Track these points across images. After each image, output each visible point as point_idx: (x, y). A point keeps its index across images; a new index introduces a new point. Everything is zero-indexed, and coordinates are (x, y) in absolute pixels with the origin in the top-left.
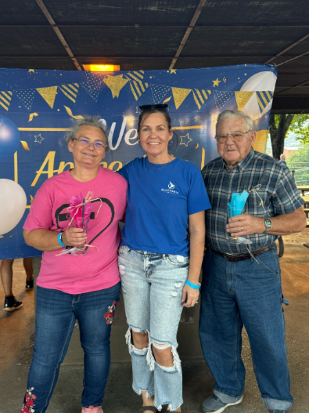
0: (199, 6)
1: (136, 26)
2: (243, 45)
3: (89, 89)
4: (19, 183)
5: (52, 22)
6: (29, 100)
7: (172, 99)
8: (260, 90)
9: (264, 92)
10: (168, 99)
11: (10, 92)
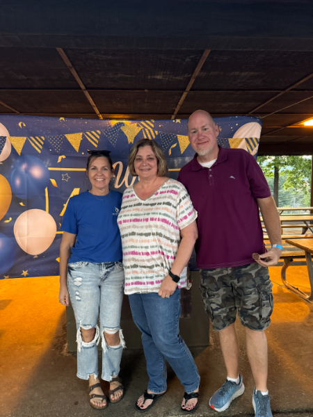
0: (193, 75)
1: (146, 91)
2: (224, 105)
3: (109, 135)
4: (50, 213)
5: (82, 87)
6: (59, 144)
7: (178, 145)
8: (248, 137)
9: (251, 139)
10: (175, 145)
11: (43, 138)
